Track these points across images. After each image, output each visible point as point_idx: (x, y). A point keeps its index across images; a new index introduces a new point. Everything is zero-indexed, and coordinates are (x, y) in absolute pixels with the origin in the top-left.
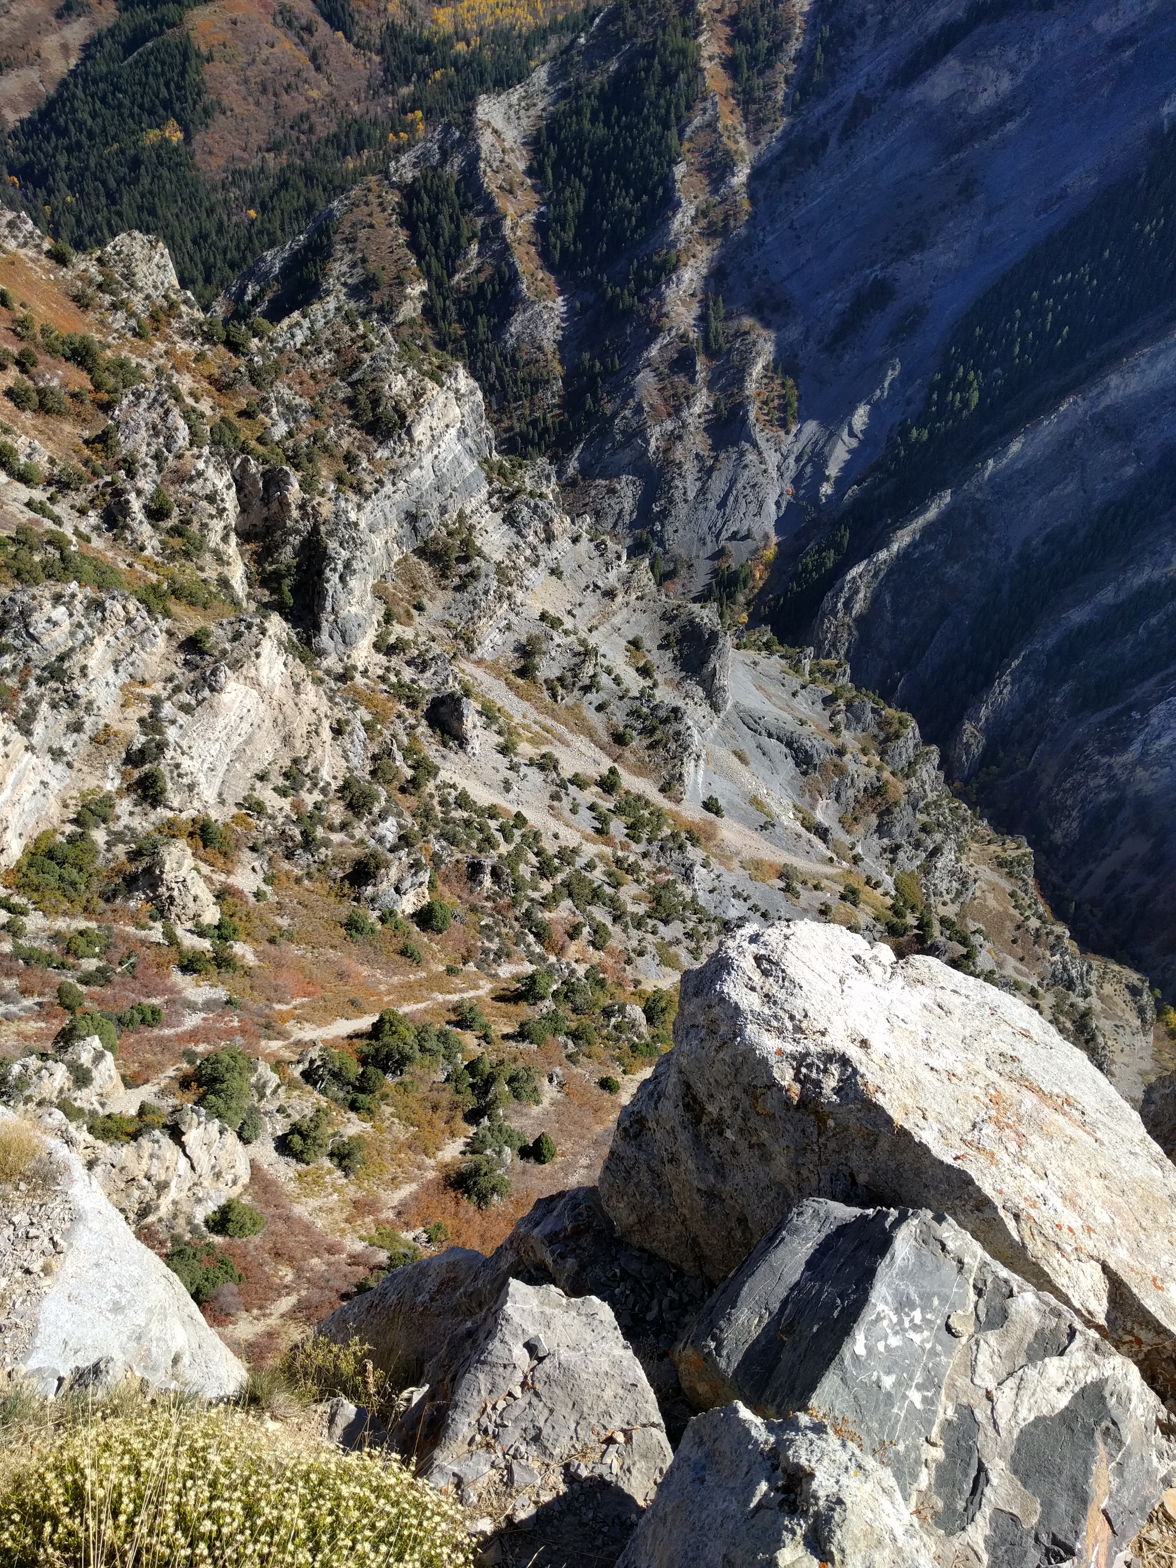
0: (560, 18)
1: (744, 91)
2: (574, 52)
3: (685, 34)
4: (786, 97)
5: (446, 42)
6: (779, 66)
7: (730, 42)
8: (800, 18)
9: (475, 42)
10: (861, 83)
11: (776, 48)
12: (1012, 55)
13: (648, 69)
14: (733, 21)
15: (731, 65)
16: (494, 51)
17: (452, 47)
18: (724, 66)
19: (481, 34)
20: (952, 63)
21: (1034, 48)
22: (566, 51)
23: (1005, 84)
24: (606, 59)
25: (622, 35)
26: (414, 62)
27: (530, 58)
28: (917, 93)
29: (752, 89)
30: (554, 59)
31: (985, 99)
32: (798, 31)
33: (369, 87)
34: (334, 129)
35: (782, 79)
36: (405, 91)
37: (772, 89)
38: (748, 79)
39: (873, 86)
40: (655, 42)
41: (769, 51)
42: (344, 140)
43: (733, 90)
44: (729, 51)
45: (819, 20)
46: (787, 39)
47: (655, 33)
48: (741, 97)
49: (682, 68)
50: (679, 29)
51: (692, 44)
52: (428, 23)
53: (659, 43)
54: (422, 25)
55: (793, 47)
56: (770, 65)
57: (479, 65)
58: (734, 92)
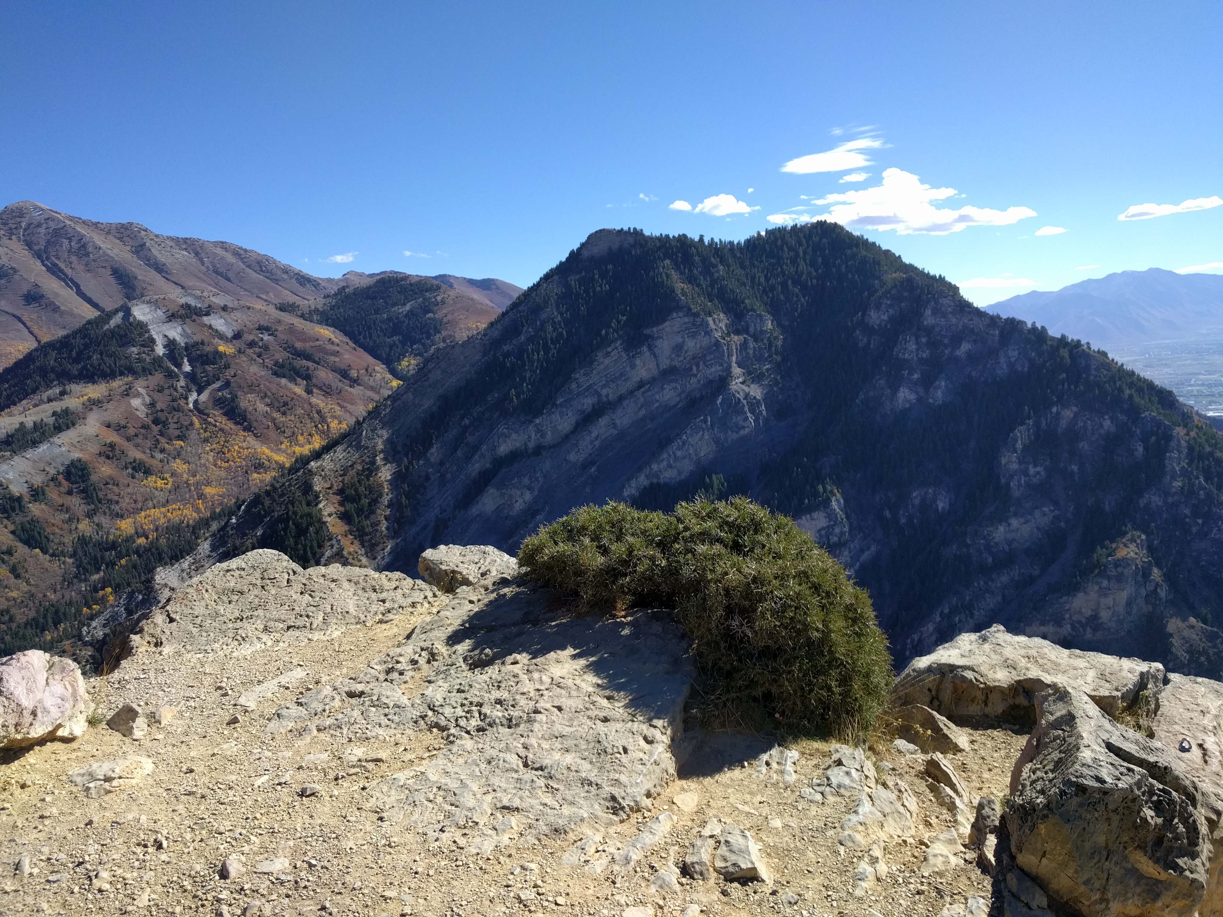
0: (218, 510)
1: (358, 530)
2: (229, 528)
3: (308, 504)
4: (388, 528)
5: (129, 539)
6: (379, 511)
7: (341, 504)
8: (385, 483)
9: (152, 536)
10: (437, 511)
11: (375, 502)
12: (526, 481)
13: (285, 529)
14: (340, 492)
15: (345, 517)
16: (169, 538)
17: (134, 542)
18: (340, 518)
19: (157, 530)
20: (492, 491)
21: (538, 475)
22: (222, 529)
23: (528, 496)
24: (254, 528)
25: (262, 512)
26: (103, 557)
27: (197, 538)
28: (474, 510)
29: (363, 527)
30: (214, 535)
31: (519, 506)
32: (386, 490)
33: (64, 580)
34: (32, 614)
35: (383, 518)
36: (96, 577)
37: (377, 525)
38: (359, 522)
39: (445, 511)
40: (287, 513)
41: (370, 504)
42: (41, 620)
43: (349, 531)
44: (342, 509)
45: (399, 482)
46: (381, 495)
47: (287, 508)
48: (357, 533)
49: (310, 524)
50: (304, 502)
51: (314, 510)
52: (113, 530)
53: (290, 513)
54: (108, 533)
55: (386, 500)
56: (373, 512)
57: (157, 549)
58: (351, 532)
